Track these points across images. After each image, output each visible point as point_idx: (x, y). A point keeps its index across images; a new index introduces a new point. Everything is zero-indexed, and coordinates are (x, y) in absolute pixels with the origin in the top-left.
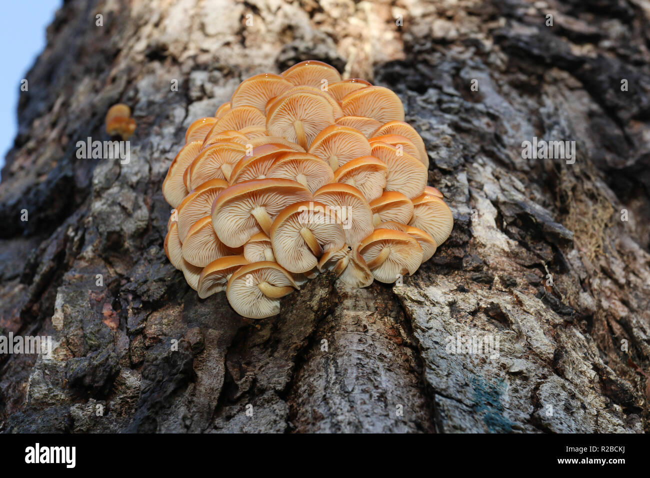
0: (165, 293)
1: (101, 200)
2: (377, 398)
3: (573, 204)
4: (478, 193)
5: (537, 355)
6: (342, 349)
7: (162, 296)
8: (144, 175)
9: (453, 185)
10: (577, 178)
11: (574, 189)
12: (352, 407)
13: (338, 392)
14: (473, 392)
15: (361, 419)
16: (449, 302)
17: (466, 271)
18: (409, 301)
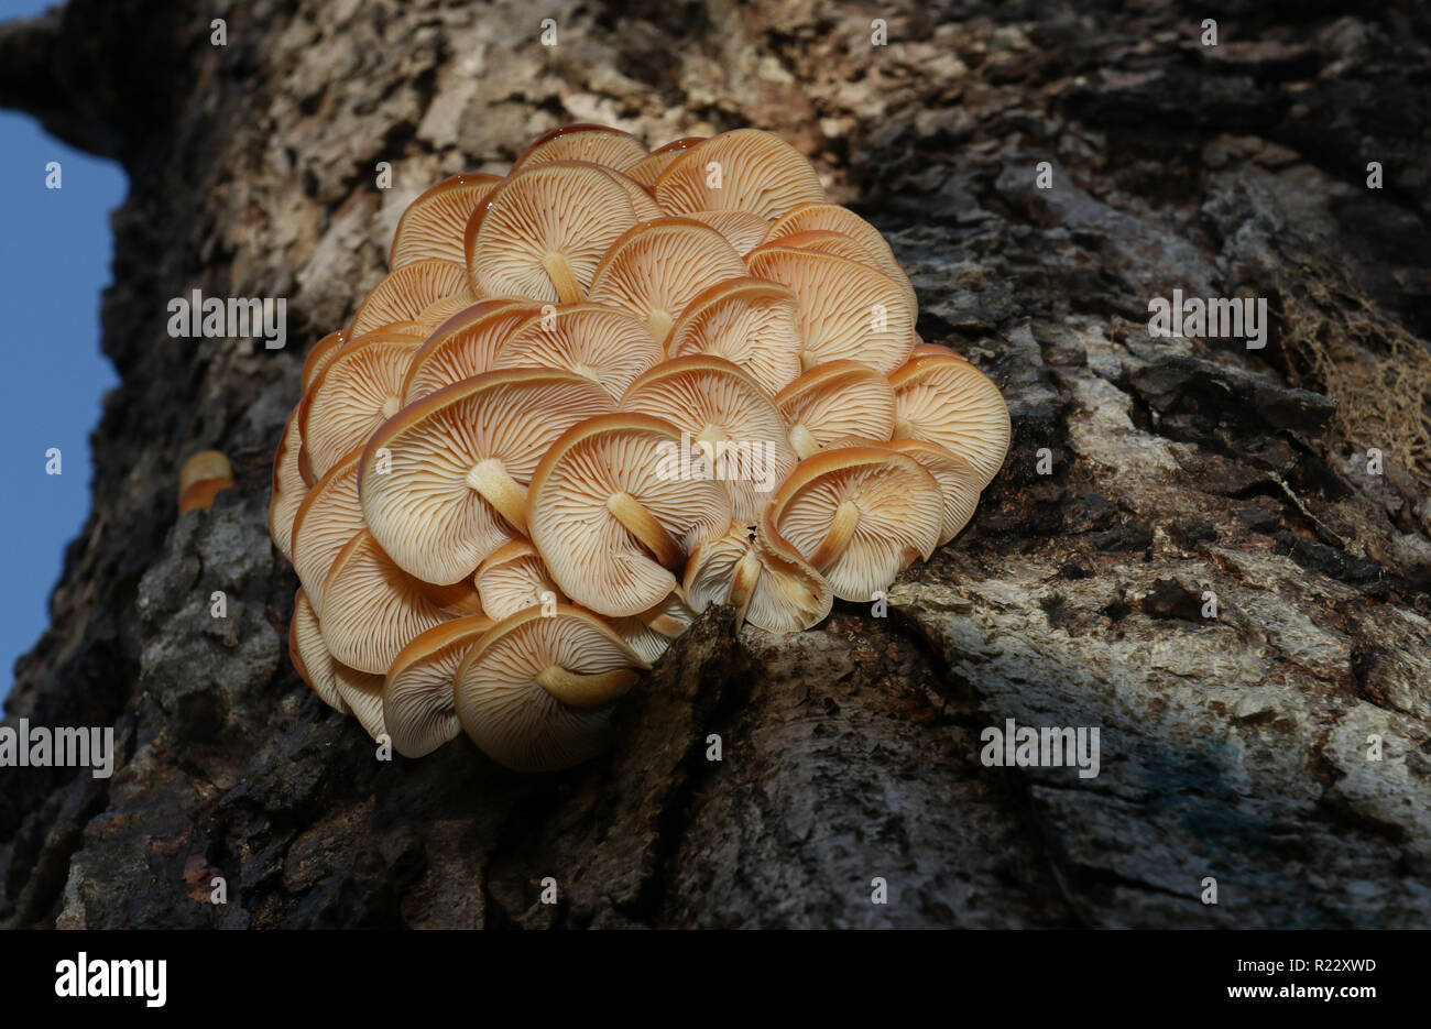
0: (321, 781)
1: (160, 640)
2: (876, 837)
3: (1330, 367)
4: (1076, 373)
5: (1305, 670)
6: (773, 760)
7: (316, 789)
8: (261, 562)
9: (1000, 355)
10: (1325, 309)
11: (1323, 335)
12: (811, 872)
13: (774, 854)
14: (1141, 770)
15: (838, 889)
16: (1041, 600)
17: (1077, 535)
18: (930, 611)
